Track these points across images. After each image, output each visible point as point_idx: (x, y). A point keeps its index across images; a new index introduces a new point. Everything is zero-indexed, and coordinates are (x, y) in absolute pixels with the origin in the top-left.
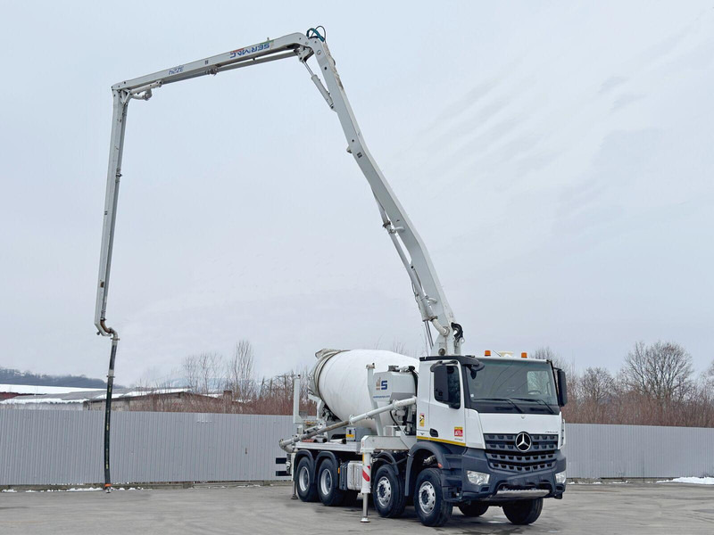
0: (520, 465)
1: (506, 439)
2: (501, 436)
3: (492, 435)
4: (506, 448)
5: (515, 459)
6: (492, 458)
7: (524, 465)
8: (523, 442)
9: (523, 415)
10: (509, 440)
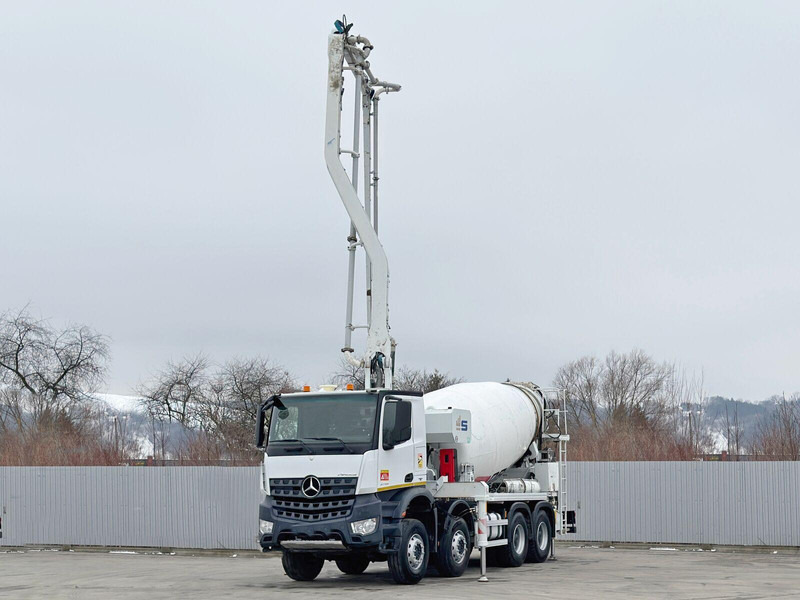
0: (315, 513)
1: (290, 483)
2: (285, 480)
3: (276, 480)
4: (291, 494)
5: (301, 506)
6: (275, 505)
7: (311, 512)
8: (312, 487)
9: (312, 457)
10: (295, 484)
